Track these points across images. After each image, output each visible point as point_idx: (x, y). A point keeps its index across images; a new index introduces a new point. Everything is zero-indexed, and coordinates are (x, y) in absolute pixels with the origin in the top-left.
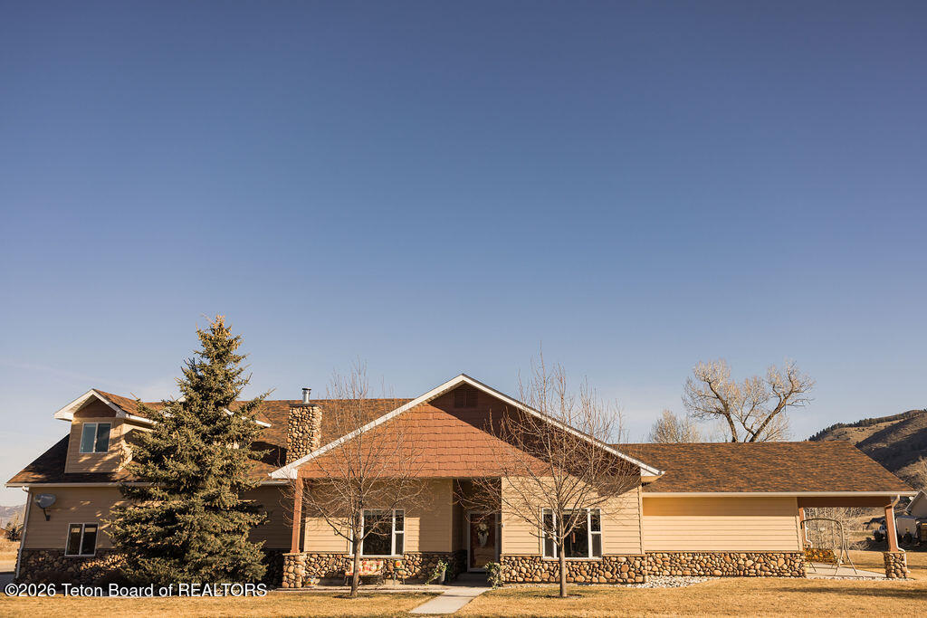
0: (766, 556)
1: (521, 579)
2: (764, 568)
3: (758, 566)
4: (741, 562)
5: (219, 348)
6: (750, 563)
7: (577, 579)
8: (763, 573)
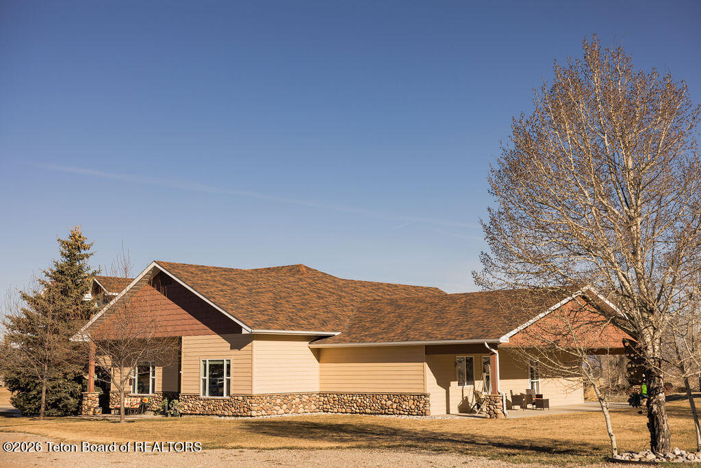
0: (402, 396)
1: (189, 412)
2: (399, 407)
3: (395, 406)
4: (384, 402)
5: (74, 249)
6: (389, 403)
7: (217, 413)
8: (398, 412)
